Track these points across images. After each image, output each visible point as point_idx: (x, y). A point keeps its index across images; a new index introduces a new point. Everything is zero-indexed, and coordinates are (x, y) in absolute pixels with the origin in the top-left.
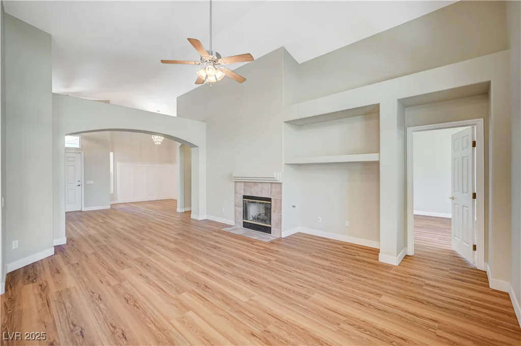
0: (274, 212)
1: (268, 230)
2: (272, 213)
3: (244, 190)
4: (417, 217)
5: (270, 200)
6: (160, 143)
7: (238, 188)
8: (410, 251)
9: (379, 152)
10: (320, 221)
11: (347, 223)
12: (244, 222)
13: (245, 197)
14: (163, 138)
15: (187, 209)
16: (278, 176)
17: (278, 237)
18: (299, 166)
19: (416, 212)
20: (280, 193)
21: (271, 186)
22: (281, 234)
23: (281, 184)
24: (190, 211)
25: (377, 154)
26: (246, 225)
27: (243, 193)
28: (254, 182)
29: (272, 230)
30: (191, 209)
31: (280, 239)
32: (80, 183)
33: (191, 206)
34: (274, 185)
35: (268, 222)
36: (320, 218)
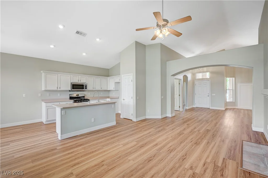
32: (209, 95)
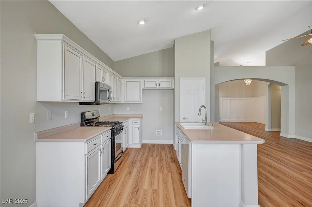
6: (249, 84)
14: (251, 80)
15: (277, 130)
24: (280, 132)
30: (280, 130)
33: (280, 128)
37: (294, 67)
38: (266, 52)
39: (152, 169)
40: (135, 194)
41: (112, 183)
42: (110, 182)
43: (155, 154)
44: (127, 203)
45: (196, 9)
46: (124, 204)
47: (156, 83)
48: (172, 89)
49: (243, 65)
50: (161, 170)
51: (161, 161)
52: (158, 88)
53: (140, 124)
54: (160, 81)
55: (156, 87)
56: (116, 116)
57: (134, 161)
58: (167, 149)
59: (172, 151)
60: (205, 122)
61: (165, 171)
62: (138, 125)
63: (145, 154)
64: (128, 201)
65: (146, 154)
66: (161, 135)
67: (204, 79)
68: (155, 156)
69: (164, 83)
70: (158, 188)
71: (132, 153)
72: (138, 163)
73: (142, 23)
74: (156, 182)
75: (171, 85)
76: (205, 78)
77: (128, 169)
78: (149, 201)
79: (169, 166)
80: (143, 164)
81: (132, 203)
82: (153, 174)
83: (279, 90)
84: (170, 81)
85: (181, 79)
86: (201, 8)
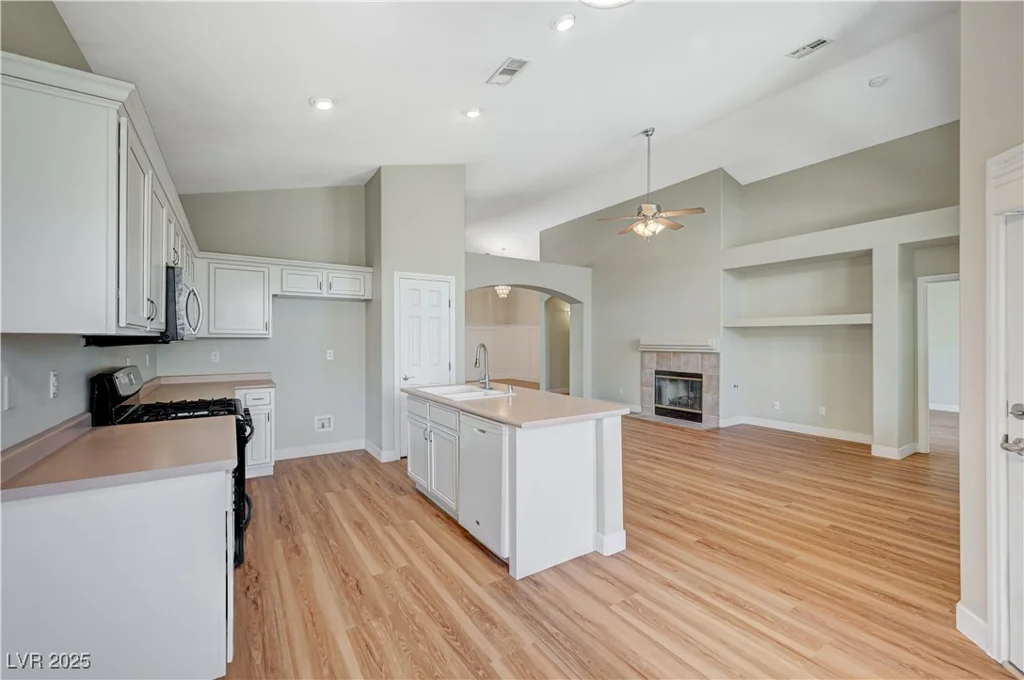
0: (707, 392)
1: (697, 418)
2: (704, 394)
3: (658, 363)
4: (935, 414)
5: (700, 376)
6: (506, 296)
7: (647, 361)
8: (923, 448)
9: (871, 312)
10: (777, 408)
11: (823, 410)
12: (656, 408)
13: (657, 373)
14: (510, 288)
16: (715, 344)
17: (715, 426)
18: (743, 331)
19: (932, 406)
20: (717, 367)
21: (702, 359)
22: (718, 423)
23: (718, 354)
25: (869, 315)
26: (660, 411)
27: (655, 367)
28: (674, 352)
29: (703, 418)
31: (717, 430)
34: (706, 357)
35: (697, 406)
36: (778, 403)
37: (589, 270)
38: (541, 233)
39: (356, 523)
40: (357, 597)
41: (260, 593)
42: (246, 594)
43: (334, 484)
44: (353, 626)
45: (464, 113)
46: (347, 632)
47: (320, 280)
48: (366, 300)
49: (491, 253)
50: (383, 518)
51: (365, 497)
52: (325, 295)
53: (273, 402)
54: (330, 275)
55: (319, 291)
56: (163, 382)
57: (284, 514)
58: (358, 464)
59: (378, 467)
60: (485, 383)
61: (397, 520)
62: (269, 407)
63: (301, 486)
64: (350, 619)
65: (306, 489)
66: (331, 429)
67: (452, 279)
68: (340, 489)
69: (346, 283)
70: (409, 561)
71: (255, 494)
72: (300, 515)
73: (324, 106)
74: (392, 550)
75: (362, 289)
76: (454, 278)
77: (279, 541)
78: (409, 599)
79: (397, 505)
80: (320, 517)
81: (369, 620)
82: (368, 534)
83: (562, 311)
84: (362, 278)
85: (397, 275)
86: (474, 114)
